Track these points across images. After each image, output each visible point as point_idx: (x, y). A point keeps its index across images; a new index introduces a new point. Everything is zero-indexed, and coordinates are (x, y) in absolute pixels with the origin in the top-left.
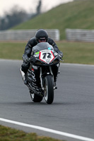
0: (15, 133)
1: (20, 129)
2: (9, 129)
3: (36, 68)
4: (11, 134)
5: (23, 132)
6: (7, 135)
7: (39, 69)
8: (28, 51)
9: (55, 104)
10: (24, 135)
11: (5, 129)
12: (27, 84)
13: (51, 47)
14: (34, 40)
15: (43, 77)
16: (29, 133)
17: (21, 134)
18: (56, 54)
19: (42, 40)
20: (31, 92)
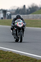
0: (32, 59)
1: (35, 58)
2: (30, 57)
3: (16, 29)
4: (31, 60)
5: (36, 59)
6: (29, 60)
7: (17, 29)
8: (13, 22)
9: (23, 42)
10: (36, 60)
11: (28, 58)
12: (13, 35)
13: (22, 21)
14: (15, 18)
15: (19, 32)
16: (39, 59)
17: (35, 60)
18: (23, 24)
19: (18, 18)
20: (15, 38)
